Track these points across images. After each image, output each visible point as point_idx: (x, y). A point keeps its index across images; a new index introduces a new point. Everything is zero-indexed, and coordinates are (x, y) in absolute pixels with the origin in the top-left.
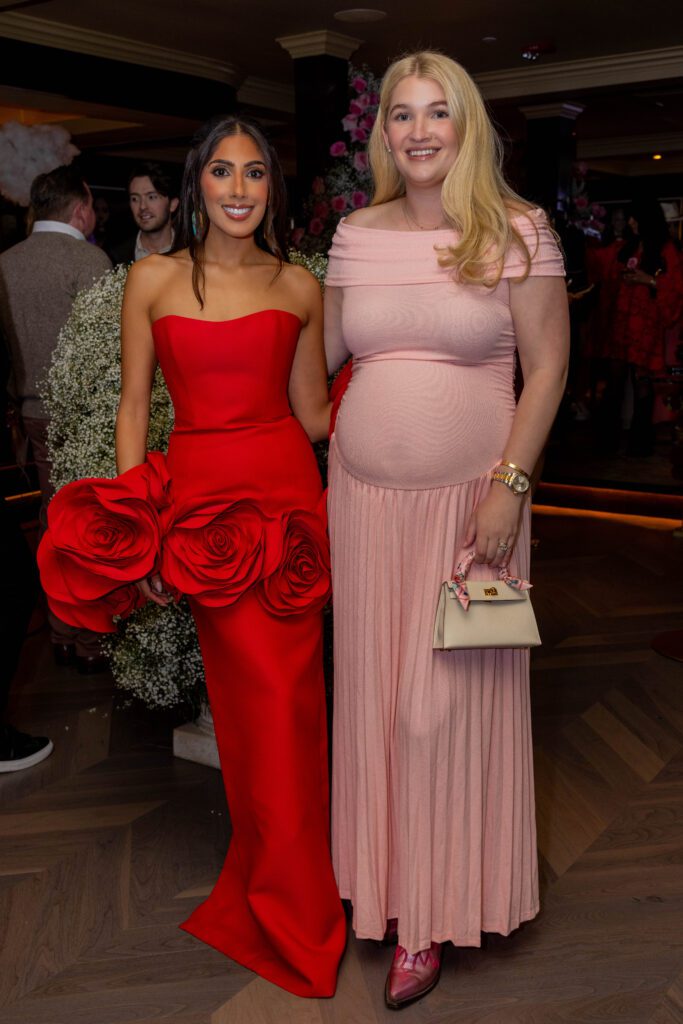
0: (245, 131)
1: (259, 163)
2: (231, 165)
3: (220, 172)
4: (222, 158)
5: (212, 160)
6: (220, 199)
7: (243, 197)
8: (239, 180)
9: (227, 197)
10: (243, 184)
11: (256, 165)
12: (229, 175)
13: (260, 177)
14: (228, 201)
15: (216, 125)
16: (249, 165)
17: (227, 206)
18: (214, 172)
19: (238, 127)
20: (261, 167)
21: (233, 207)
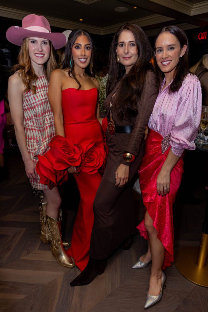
0: (85, 34)
1: (89, 45)
2: (81, 45)
3: (77, 47)
4: (78, 43)
5: (75, 43)
6: (78, 56)
7: (85, 55)
8: (83, 50)
9: (80, 56)
10: (85, 51)
11: (88, 45)
12: (80, 48)
13: (89, 49)
14: (80, 57)
15: (76, 32)
16: (86, 45)
17: (80, 58)
18: (75, 47)
19: (82, 33)
20: (89, 46)
21: (82, 58)
